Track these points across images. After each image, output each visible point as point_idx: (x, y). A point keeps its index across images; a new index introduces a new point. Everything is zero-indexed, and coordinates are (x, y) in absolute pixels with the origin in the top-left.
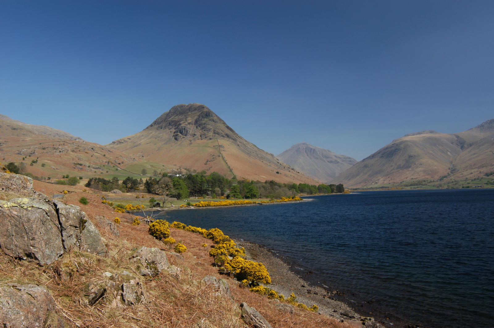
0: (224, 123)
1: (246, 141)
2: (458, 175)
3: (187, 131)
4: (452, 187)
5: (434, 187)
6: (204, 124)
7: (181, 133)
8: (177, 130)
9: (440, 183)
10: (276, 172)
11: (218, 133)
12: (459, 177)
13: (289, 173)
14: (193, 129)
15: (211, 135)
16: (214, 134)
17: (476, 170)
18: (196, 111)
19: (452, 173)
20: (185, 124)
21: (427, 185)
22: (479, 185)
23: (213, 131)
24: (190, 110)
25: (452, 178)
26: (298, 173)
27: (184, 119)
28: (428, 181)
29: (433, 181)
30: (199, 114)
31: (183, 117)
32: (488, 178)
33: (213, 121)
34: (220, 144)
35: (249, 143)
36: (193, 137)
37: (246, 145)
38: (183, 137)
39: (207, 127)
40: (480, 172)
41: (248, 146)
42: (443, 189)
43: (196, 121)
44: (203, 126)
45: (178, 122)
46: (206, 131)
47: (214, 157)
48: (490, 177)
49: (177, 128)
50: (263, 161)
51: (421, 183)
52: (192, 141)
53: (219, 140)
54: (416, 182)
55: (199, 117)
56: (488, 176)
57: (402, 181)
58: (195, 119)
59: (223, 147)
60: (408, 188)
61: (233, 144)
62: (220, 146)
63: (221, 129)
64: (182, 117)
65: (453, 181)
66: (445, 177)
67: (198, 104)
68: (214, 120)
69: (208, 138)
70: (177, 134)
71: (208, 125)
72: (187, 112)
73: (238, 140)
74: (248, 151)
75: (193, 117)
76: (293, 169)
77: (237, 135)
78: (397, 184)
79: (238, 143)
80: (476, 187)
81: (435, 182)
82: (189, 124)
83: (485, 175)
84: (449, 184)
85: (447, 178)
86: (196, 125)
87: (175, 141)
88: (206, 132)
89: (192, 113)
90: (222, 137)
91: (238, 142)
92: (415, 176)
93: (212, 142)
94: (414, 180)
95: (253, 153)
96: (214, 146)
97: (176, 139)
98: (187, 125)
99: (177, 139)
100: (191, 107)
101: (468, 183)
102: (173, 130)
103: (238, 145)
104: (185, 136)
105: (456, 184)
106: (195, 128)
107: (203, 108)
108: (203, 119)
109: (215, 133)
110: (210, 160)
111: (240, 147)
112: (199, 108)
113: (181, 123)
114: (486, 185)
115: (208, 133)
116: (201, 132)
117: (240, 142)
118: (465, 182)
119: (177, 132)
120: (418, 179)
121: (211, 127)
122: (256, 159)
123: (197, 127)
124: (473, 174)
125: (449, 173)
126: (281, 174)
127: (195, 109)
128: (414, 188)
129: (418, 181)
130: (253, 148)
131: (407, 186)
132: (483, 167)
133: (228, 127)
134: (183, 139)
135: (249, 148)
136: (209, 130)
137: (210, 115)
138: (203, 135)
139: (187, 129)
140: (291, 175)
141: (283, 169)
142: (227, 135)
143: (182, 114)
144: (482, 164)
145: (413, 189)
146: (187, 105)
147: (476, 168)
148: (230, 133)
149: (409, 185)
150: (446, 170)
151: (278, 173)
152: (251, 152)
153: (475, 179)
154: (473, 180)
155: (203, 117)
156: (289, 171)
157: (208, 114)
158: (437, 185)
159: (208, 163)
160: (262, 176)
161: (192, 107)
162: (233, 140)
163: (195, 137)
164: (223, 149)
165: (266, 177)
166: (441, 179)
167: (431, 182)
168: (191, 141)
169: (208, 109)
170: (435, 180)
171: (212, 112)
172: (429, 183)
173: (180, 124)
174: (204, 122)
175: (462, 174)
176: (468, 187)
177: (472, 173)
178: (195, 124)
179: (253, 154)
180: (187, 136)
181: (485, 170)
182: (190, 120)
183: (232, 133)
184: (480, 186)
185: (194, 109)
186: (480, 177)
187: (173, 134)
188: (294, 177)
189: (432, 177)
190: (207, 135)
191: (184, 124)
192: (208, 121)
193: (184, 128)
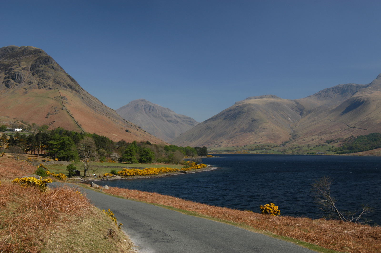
0: (65, 72)
1: (89, 94)
2: (300, 141)
3: (21, 78)
4: (296, 153)
5: (278, 152)
6: (43, 71)
7: (14, 79)
8: (9, 75)
9: (283, 148)
10: (125, 130)
11: (59, 83)
12: (301, 143)
13: (137, 131)
14: (29, 75)
15: (51, 84)
16: (55, 84)
17: (316, 137)
18: (32, 56)
19: (293, 138)
20: (19, 70)
21: (271, 150)
22: (322, 152)
23: (53, 80)
24: (23, 54)
25: (295, 143)
26: (145, 132)
27: (17, 64)
28: (271, 145)
29: (276, 146)
30: (35, 59)
31: (15, 60)
32: (328, 145)
33: (53, 68)
34: (62, 96)
35: (92, 97)
36: (29, 85)
37: (90, 99)
38: (16, 84)
39: (46, 75)
40: (321, 139)
41: (92, 99)
42: (288, 154)
43: (32, 68)
44: (41, 73)
45: (9, 67)
46: (45, 79)
47: (56, 109)
48: (331, 144)
49: (8, 73)
50: (110, 118)
51: (265, 148)
52: (28, 90)
53: (60, 91)
54: (260, 146)
55: (36, 63)
56: (328, 143)
57: (245, 145)
58: (31, 64)
59: (66, 99)
60: (254, 152)
61: (76, 96)
62: (62, 97)
63: (62, 78)
64: (13, 61)
65: (297, 147)
66: (287, 142)
67: (34, 47)
68: (55, 67)
69: (47, 88)
70: (10, 80)
71: (47, 73)
72: (20, 56)
73: (81, 91)
74: (93, 105)
75: (29, 62)
76: (139, 128)
77: (80, 86)
78: (241, 148)
79: (82, 96)
80: (319, 153)
81: (278, 147)
82: (23, 69)
83: (326, 142)
84: (293, 150)
85: (289, 143)
86: (32, 72)
87: (5, 88)
88: (44, 81)
89: (25, 57)
90: (64, 88)
91: (81, 94)
92: (258, 141)
93: (52, 93)
94: (258, 144)
95: (99, 107)
96: (54, 98)
97: (7, 86)
98: (21, 70)
99: (9, 86)
100: (25, 49)
101: (311, 150)
102: (4, 76)
103: (82, 98)
104: (19, 83)
105: (299, 150)
106: (31, 74)
107: (40, 52)
108: (40, 66)
109: (55, 81)
110: (51, 113)
111: (84, 100)
112: (35, 52)
113: (13, 67)
114: (328, 152)
115: (47, 81)
116: (39, 81)
117: (83, 95)
118: (307, 148)
119: (9, 77)
120: (261, 143)
121: (51, 75)
122: (102, 115)
123: (33, 74)
124: (315, 141)
125: (291, 138)
126: (130, 132)
127: (30, 53)
128: (260, 152)
129: (262, 145)
130: (98, 102)
131: (252, 150)
132: (323, 134)
133: (69, 76)
134: (16, 87)
135: (93, 101)
136: (49, 78)
137: (49, 61)
138: (42, 83)
139: (22, 75)
140: (141, 134)
141: (131, 127)
142: (70, 86)
143: (14, 57)
144: (322, 131)
145: (258, 153)
146: (19, 47)
147: (316, 134)
148: (73, 83)
149: (254, 149)
150: (288, 135)
151: (127, 131)
152: (96, 106)
153: (317, 146)
154: (315, 146)
155: (40, 63)
156: (138, 130)
157: (47, 60)
158: (281, 150)
159: (50, 116)
160: (113, 134)
161: (27, 51)
162: (77, 91)
163: (32, 84)
164: (67, 101)
165: (118, 135)
166: (284, 144)
167: (274, 147)
168: (26, 89)
169: (46, 54)
170: (278, 145)
171: (52, 58)
172: (273, 147)
173: (12, 69)
174: (42, 69)
175: (304, 140)
176: (313, 153)
177: (313, 140)
178: (30, 70)
179: (99, 109)
180: (21, 84)
181: (324, 137)
182: (24, 64)
183: (74, 84)
184: (324, 153)
185: (28, 53)
186: (321, 144)
187: (3, 80)
188: (144, 136)
189: (275, 142)
190: (46, 84)
191: (17, 69)
192: (47, 68)
193: (17, 73)
